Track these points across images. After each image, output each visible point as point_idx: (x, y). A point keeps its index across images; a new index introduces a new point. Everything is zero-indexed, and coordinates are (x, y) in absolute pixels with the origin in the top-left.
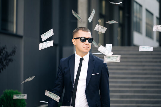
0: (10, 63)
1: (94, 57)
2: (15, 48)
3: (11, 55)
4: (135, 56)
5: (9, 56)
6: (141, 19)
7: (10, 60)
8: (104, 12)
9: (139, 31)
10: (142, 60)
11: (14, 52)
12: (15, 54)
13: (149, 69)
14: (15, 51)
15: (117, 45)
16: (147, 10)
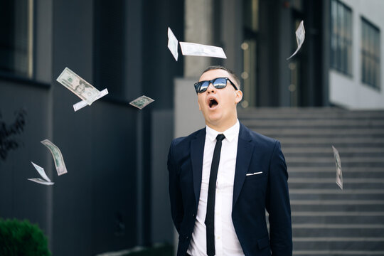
0: (11, 152)
1: (251, 134)
2: (21, 115)
3: (13, 131)
4: (328, 132)
5: (7, 134)
6: (349, 42)
7: (11, 145)
8: (255, 25)
9: (345, 70)
10: (347, 140)
11: (20, 124)
12: (22, 129)
13: (365, 164)
14: (23, 122)
15: (291, 105)
16: (364, 20)
